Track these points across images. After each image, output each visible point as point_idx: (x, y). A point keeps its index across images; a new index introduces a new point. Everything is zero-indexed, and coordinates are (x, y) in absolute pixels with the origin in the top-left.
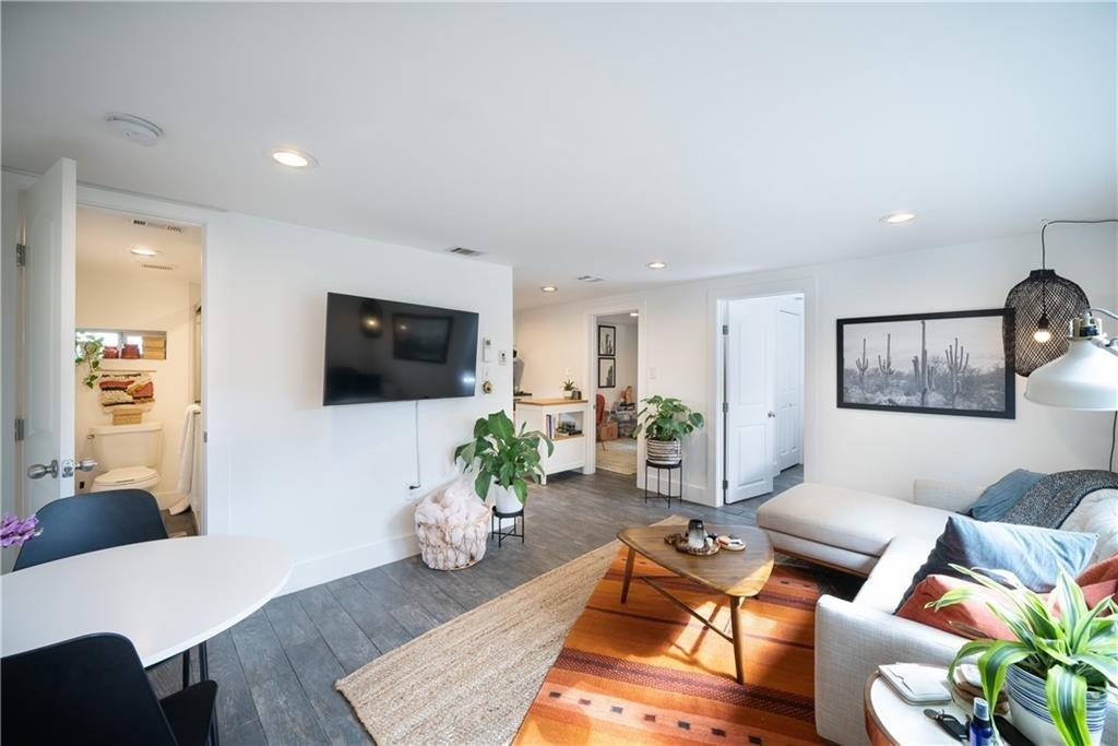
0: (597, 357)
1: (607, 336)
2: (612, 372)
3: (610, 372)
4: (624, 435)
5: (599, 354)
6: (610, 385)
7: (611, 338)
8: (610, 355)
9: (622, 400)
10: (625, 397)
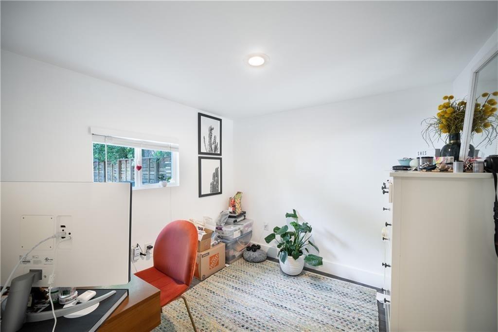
0: (197, 155)
1: (211, 129)
2: (218, 175)
3: (215, 175)
4: (234, 257)
5: (200, 153)
6: (216, 191)
7: (216, 133)
8: (215, 154)
9: (231, 210)
10: (234, 206)
